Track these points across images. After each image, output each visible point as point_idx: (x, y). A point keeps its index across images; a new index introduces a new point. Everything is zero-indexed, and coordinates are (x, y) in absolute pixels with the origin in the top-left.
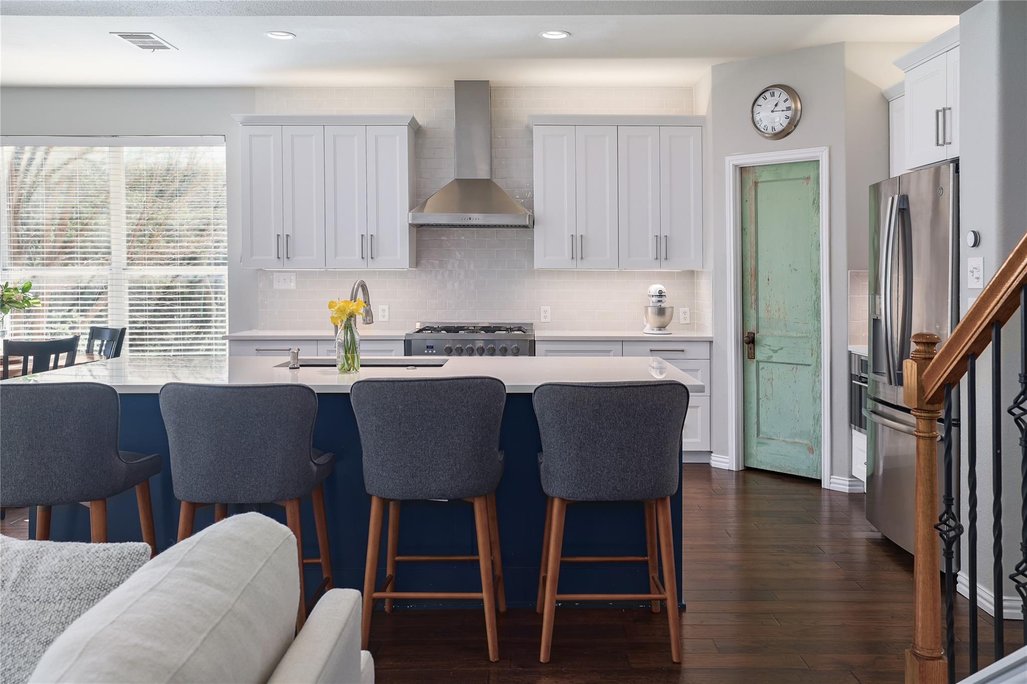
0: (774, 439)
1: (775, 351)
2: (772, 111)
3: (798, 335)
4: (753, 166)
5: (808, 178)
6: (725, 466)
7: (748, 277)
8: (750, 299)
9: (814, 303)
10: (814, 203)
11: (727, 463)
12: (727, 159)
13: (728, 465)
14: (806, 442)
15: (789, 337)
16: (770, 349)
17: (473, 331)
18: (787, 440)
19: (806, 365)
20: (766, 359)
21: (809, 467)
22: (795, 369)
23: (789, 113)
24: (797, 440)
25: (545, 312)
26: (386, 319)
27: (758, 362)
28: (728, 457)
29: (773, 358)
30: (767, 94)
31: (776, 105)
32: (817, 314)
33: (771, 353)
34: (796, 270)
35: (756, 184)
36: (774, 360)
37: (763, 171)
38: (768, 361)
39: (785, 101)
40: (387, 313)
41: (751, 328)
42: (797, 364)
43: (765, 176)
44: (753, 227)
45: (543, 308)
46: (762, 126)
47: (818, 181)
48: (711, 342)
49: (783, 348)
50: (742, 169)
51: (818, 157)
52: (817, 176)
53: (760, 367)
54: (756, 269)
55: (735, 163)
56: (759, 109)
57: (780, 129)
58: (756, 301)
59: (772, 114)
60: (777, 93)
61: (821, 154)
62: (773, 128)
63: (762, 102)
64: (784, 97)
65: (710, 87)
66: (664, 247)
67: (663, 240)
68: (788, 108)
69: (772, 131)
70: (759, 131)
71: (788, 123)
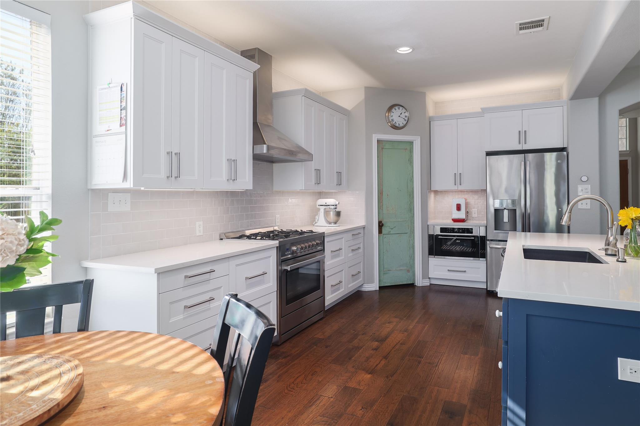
0: (390, 270)
1: (392, 229)
2: (399, 116)
3: (402, 220)
4: (382, 141)
5: (407, 149)
6: (373, 289)
8: (380, 205)
9: (409, 205)
10: (409, 160)
11: (374, 287)
13: (374, 288)
14: (405, 268)
15: (398, 221)
16: (390, 228)
18: (397, 269)
19: (405, 233)
20: (387, 233)
21: (407, 279)
22: (400, 236)
23: (406, 119)
24: (401, 268)
25: (278, 218)
26: (201, 234)
27: (383, 235)
28: (374, 284)
29: (391, 232)
30: (397, 108)
31: (401, 114)
32: (411, 210)
33: (390, 230)
34: (400, 190)
35: (383, 149)
36: (391, 233)
37: (386, 143)
38: (389, 234)
39: (405, 113)
40: (201, 228)
41: (380, 219)
42: (401, 233)
44: (381, 170)
46: (394, 122)
47: (411, 151)
48: (364, 228)
49: (395, 227)
50: (378, 141)
51: (413, 140)
52: (411, 149)
53: (384, 237)
54: (382, 190)
55: (378, 138)
56: (392, 114)
57: (401, 125)
58: (382, 205)
59: (397, 117)
60: (401, 108)
61: (417, 139)
62: (399, 124)
63: (393, 110)
64: (404, 110)
65: (362, 97)
66: (340, 178)
67: (339, 174)
68: (406, 116)
69: (397, 125)
70: (390, 124)
71: (404, 123)
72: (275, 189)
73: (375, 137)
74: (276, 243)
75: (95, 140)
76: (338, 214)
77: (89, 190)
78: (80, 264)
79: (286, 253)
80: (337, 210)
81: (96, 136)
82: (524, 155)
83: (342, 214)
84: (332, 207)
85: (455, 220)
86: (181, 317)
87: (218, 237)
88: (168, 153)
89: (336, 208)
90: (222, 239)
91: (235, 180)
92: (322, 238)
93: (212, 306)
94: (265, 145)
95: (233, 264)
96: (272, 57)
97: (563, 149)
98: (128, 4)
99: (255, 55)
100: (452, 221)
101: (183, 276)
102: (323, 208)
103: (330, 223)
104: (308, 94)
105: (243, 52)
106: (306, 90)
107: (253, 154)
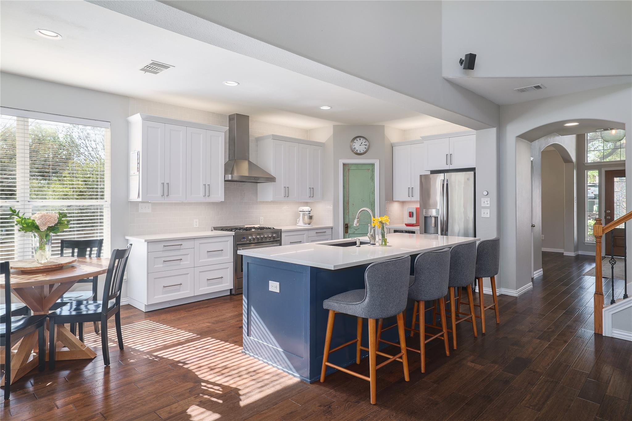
1: (356, 230)
2: (360, 145)
3: (364, 224)
4: (347, 164)
5: (370, 169)
7: (346, 203)
8: (346, 211)
10: (371, 178)
12: (340, 160)
15: (361, 224)
16: (354, 229)
20: (352, 233)
23: (366, 147)
25: (262, 219)
26: (198, 226)
27: (349, 234)
30: (358, 139)
31: (362, 143)
33: (355, 231)
34: (364, 201)
35: (349, 170)
36: (356, 233)
37: (352, 166)
38: (354, 233)
39: (365, 142)
40: (198, 223)
41: (347, 222)
42: (364, 234)
43: (353, 168)
44: (348, 186)
46: (356, 150)
47: (373, 171)
48: (332, 228)
49: (359, 229)
50: (344, 165)
51: (375, 163)
52: (373, 169)
53: (350, 236)
54: (348, 200)
55: (343, 162)
56: (354, 144)
57: (362, 152)
58: (348, 212)
59: (359, 146)
60: (362, 139)
61: (376, 162)
62: (360, 151)
63: (355, 141)
64: (364, 141)
65: (332, 133)
66: (312, 192)
67: (312, 189)
68: (366, 145)
69: (359, 152)
70: (353, 151)
71: (365, 150)
72: (258, 200)
73: (341, 162)
74: (233, 233)
75: (130, 177)
76: (311, 218)
77: (129, 202)
78: (124, 237)
79: (242, 240)
80: (311, 215)
81: (131, 176)
82: (444, 174)
83: (314, 218)
84: (307, 213)
85: (407, 225)
86: (161, 266)
87: (210, 229)
88: (162, 183)
89: (310, 213)
90: (212, 230)
91: (209, 196)
92: (279, 233)
93: (181, 263)
94: (230, 175)
95: (197, 242)
96: (249, 116)
97: (473, 169)
98: (139, 114)
99: (234, 118)
100: (404, 224)
101: (161, 245)
102: (301, 213)
103: (306, 224)
104: (275, 138)
105: (230, 116)
106: (273, 135)
107: (225, 181)
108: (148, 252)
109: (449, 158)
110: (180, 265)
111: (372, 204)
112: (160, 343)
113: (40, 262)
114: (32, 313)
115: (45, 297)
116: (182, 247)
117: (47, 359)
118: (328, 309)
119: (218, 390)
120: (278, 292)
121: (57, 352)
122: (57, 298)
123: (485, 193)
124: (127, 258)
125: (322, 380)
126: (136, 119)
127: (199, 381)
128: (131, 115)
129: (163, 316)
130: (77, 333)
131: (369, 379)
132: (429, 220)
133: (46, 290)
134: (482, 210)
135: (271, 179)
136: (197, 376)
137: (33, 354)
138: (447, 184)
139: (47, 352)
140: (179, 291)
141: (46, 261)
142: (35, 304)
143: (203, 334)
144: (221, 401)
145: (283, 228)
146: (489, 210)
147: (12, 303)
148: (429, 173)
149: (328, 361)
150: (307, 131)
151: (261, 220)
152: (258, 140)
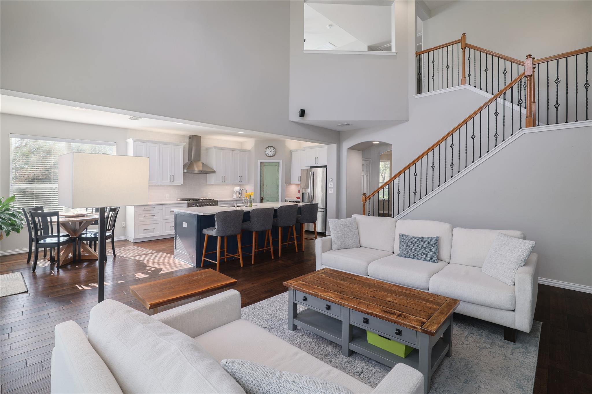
3: (273, 197)
4: (263, 162)
5: (276, 165)
7: (262, 185)
8: (262, 190)
9: (277, 190)
10: (277, 170)
12: (258, 160)
17: (198, 200)
26: (168, 198)
30: (269, 148)
31: (271, 150)
32: (278, 192)
34: (273, 184)
35: (264, 166)
41: (262, 196)
43: (266, 164)
44: (263, 175)
45: (209, 194)
47: (279, 166)
50: (261, 163)
51: (280, 161)
54: (264, 184)
55: (261, 161)
56: (267, 151)
57: (271, 155)
58: (264, 190)
59: (270, 152)
60: (271, 148)
64: (273, 149)
65: (254, 144)
66: (241, 179)
67: (241, 177)
68: (274, 151)
69: (269, 155)
70: (266, 155)
71: (273, 154)
72: (207, 184)
73: (259, 161)
74: (187, 201)
76: (240, 193)
79: (192, 206)
82: (314, 169)
83: (242, 193)
84: (238, 191)
86: (142, 218)
87: (176, 200)
91: (173, 181)
92: (218, 201)
93: (155, 217)
94: (186, 170)
95: (164, 207)
96: (200, 136)
97: (326, 166)
98: (131, 139)
99: (191, 137)
100: (296, 198)
101: (143, 207)
102: (235, 191)
103: (237, 197)
104: (217, 148)
105: (189, 136)
106: (215, 147)
107: (183, 173)
108: (135, 211)
109: (317, 159)
110: (154, 218)
111: (277, 186)
112: (135, 254)
113: (74, 213)
114: (71, 237)
115: (76, 230)
116: (155, 209)
117: (77, 259)
118: (205, 233)
119: (153, 269)
120: (186, 227)
121: (82, 255)
122: (82, 230)
123: (331, 180)
124: (118, 212)
125: (202, 266)
126: (130, 141)
127: (146, 266)
128: (128, 139)
129: (142, 244)
130: (93, 247)
131: (217, 263)
132: (304, 194)
133: (77, 227)
134: (330, 189)
135: (214, 172)
136: (146, 265)
137: (70, 255)
138: (313, 175)
139: (77, 255)
140: (153, 232)
141: (77, 213)
142: (72, 232)
143: (159, 251)
144: (152, 272)
145: (219, 200)
146: (332, 189)
147: (61, 233)
148: (309, 168)
149: (205, 257)
150: (241, 143)
151: (209, 195)
152: (207, 149)
